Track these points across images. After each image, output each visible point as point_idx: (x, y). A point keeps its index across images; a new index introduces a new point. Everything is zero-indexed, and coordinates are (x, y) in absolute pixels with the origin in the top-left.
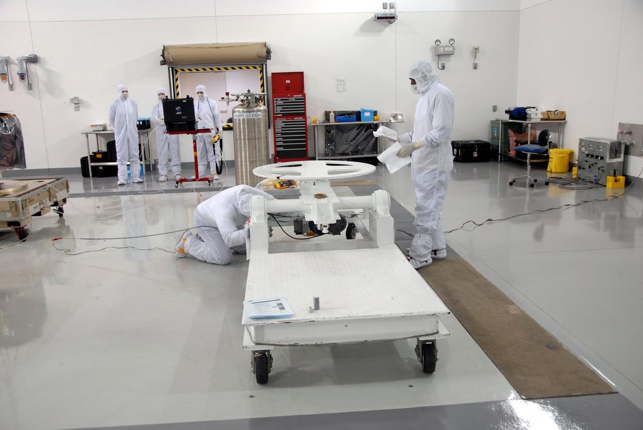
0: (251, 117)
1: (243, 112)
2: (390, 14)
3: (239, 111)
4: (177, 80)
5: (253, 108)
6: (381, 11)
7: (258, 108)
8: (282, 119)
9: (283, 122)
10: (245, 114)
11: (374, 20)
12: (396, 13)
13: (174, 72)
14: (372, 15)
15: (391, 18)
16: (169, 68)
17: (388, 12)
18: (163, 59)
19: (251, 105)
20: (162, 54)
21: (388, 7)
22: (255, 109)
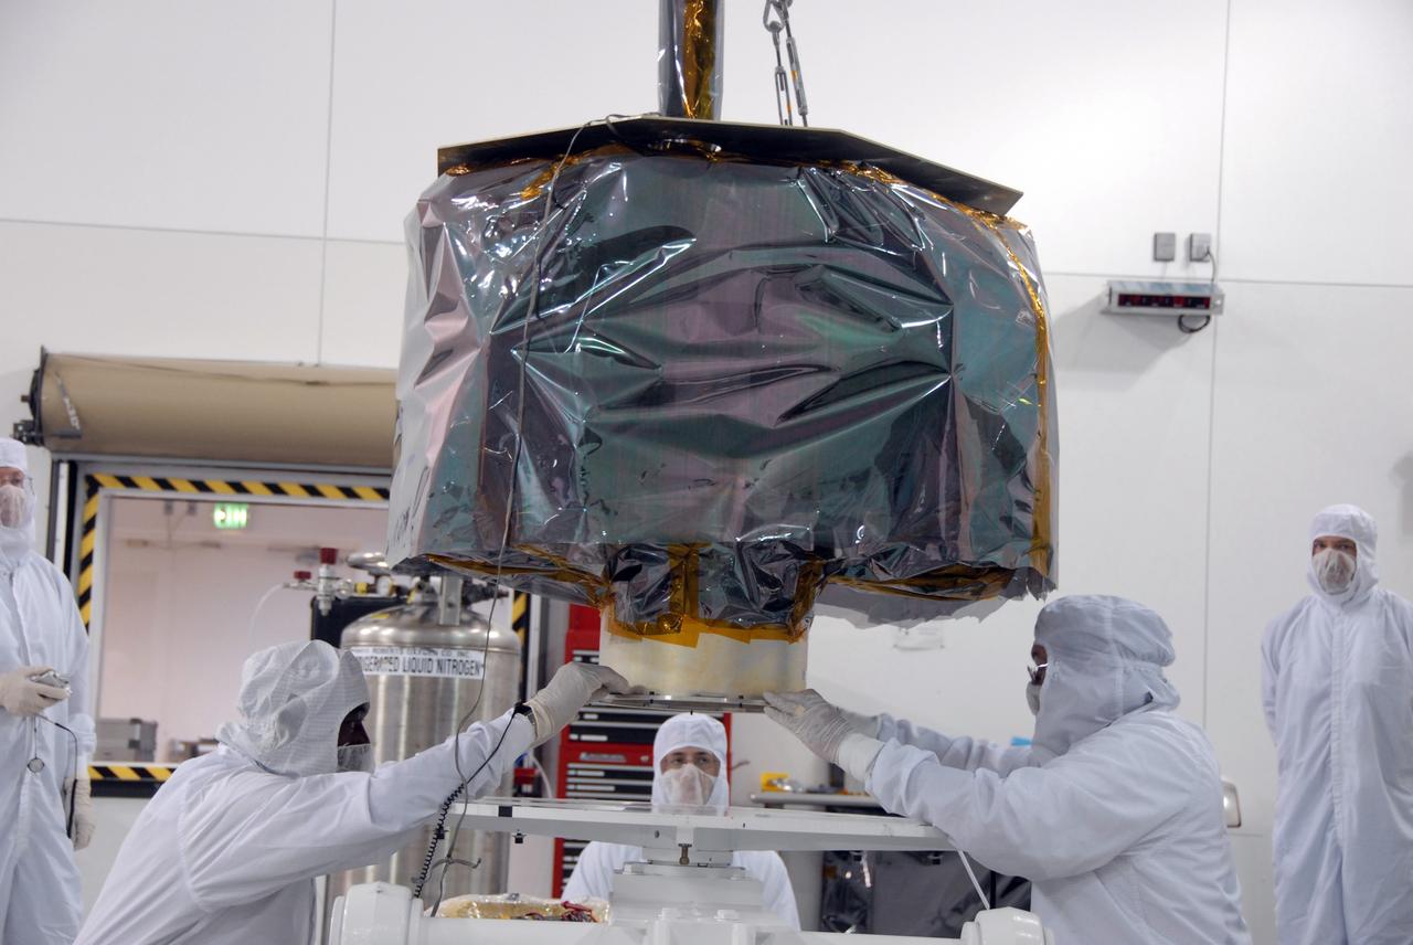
0: (434, 674)
1: (399, 643)
2: (1189, 286)
3: (374, 641)
4: (89, 526)
5: (447, 627)
6: (1144, 273)
7: (475, 631)
8: (605, 757)
9: (609, 774)
10: (405, 655)
11: (1106, 312)
12: (1222, 287)
13: (82, 487)
14: (1097, 290)
15: (1189, 308)
16: (55, 465)
17: (1178, 275)
18: (29, 417)
19: (442, 614)
20: (27, 392)
21: (1180, 251)
22: (459, 635)
